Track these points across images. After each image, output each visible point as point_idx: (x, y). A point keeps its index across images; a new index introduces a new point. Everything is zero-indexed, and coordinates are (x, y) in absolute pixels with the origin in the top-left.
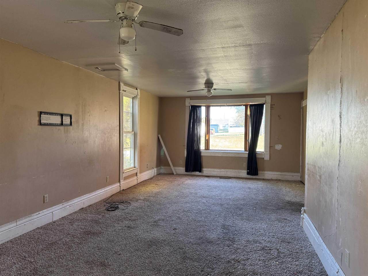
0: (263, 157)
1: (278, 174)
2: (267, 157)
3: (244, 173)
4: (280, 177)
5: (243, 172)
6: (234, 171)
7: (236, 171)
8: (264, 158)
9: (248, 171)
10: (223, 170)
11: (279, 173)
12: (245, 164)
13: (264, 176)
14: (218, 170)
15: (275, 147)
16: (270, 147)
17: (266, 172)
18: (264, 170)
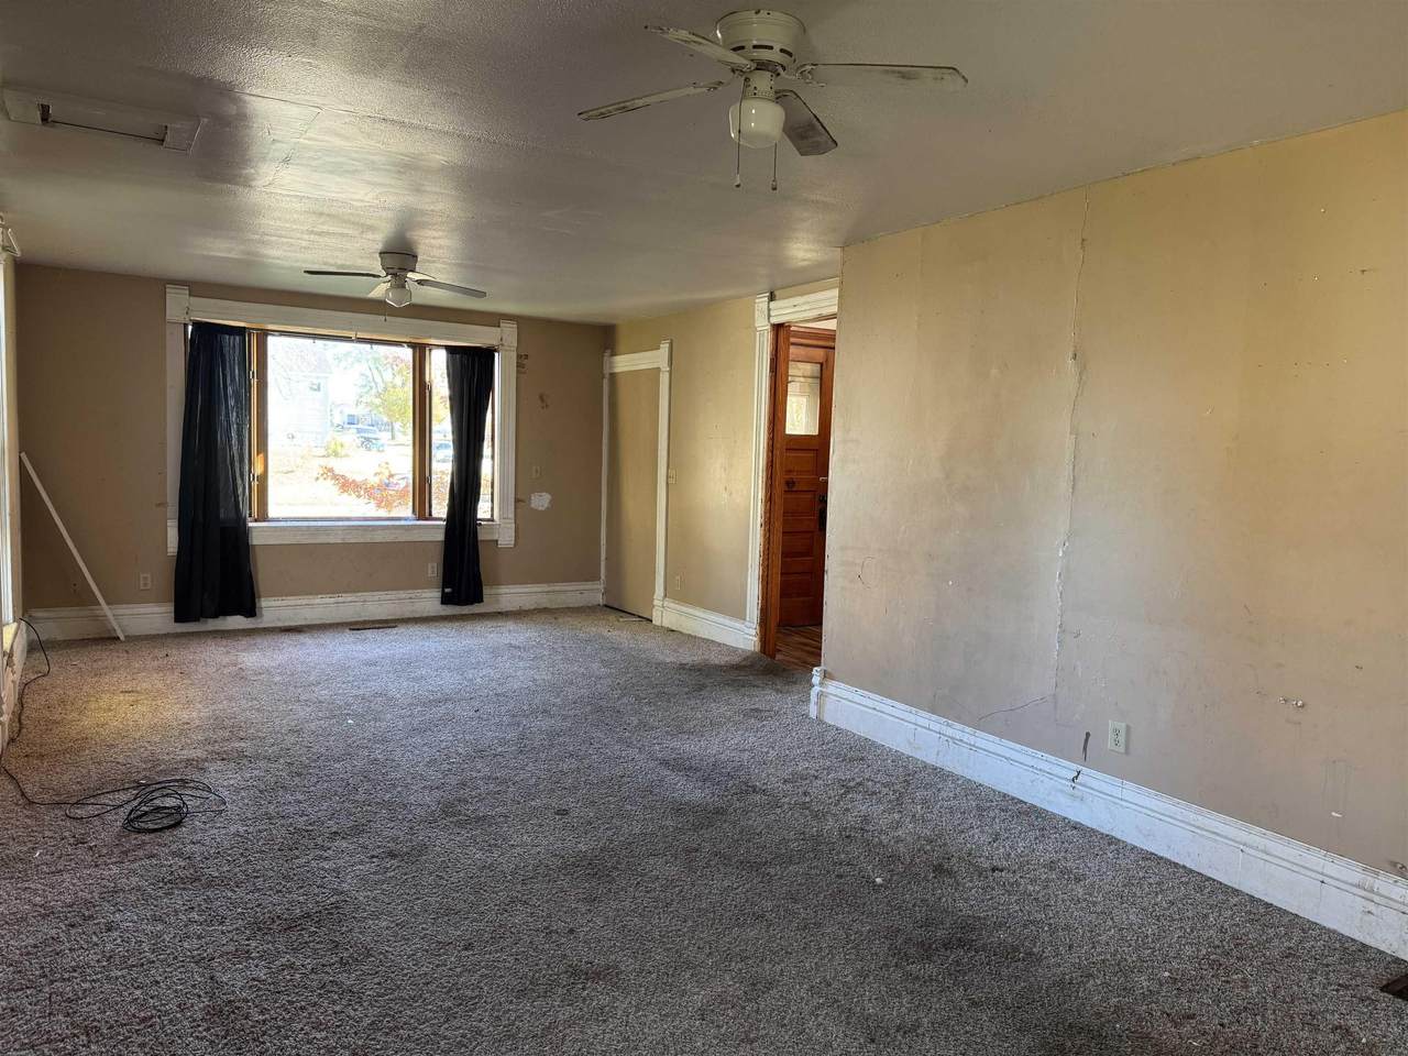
0: (495, 538)
1: (539, 590)
2: (506, 538)
3: (429, 600)
4: (545, 602)
5: (424, 595)
6: (393, 595)
7: (402, 594)
8: (497, 541)
9: (447, 590)
10: (349, 599)
11: (544, 587)
12: (433, 567)
13: (498, 601)
14: (328, 600)
15: (530, 503)
16: (517, 501)
17: (503, 590)
18: (497, 583)
